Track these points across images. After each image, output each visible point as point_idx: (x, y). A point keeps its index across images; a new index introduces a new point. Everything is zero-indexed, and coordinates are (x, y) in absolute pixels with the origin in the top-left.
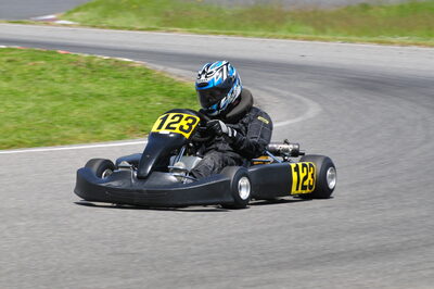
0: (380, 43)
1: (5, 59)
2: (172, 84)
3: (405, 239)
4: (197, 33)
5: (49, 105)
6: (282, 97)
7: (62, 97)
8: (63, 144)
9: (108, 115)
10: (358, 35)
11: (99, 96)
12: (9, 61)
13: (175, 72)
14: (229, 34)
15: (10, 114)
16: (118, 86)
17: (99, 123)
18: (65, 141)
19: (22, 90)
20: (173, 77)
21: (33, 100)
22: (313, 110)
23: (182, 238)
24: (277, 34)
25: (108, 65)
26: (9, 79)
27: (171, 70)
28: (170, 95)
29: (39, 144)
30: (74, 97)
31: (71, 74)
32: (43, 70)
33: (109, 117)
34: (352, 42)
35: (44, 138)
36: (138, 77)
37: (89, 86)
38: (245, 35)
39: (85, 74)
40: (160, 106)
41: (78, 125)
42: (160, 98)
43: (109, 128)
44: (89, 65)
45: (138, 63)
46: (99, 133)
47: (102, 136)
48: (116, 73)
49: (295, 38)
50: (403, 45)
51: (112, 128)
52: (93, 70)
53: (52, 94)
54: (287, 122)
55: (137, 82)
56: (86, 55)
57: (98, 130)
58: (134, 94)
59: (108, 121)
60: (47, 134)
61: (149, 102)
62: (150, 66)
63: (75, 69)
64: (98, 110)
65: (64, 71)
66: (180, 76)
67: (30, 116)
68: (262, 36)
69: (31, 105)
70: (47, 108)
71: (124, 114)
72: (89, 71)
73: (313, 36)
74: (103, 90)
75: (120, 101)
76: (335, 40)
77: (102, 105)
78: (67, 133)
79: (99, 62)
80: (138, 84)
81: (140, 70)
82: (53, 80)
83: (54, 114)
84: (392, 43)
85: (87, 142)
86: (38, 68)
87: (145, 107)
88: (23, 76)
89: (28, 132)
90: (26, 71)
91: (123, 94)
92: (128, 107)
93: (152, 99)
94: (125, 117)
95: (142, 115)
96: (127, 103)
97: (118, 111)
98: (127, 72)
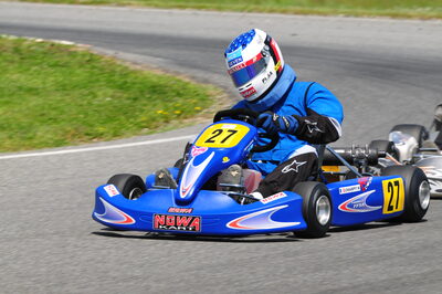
0: (394, 16)
2: (125, 73)
3: (426, 270)
4: (157, 6)
9: (43, 115)
10: (366, 6)
11: (32, 91)
13: (128, 58)
14: (200, 8)
16: (57, 76)
17: (31, 126)
20: (127, 64)
23: (138, 272)
24: (261, 7)
25: (41, 50)
27: (122, 55)
28: (123, 87)
33: (43, 117)
34: (357, 15)
36: (81, 65)
37: (16, 77)
38: (219, 9)
39: (12, 62)
40: (111, 103)
42: (110, 92)
43: (43, 132)
44: (17, 50)
45: (81, 47)
46: (31, 138)
47: (35, 142)
48: (53, 61)
49: (284, 12)
50: (423, 18)
51: (47, 132)
52: (22, 56)
55: (78, 71)
56: (12, 38)
57: (30, 135)
58: (75, 87)
59: (43, 122)
61: (95, 96)
62: (96, 50)
64: (28, 109)
66: (135, 63)
68: (242, 10)
71: (62, 112)
72: (17, 58)
73: (307, 9)
74: (37, 82)
75: (58, 96)
76: (335, 13)
77: (34, 101)
79: (30, 47)
80: (81, 74)
81: (84, 55)
84: (409, 17)
85: (15, 150)
87: (90, 104)
91: (63, 88)
93: (100, 93)
94: (64, 116)
95: (86, 115)
96: (68, 99)
97: (55, 109)
98: (66, 59)
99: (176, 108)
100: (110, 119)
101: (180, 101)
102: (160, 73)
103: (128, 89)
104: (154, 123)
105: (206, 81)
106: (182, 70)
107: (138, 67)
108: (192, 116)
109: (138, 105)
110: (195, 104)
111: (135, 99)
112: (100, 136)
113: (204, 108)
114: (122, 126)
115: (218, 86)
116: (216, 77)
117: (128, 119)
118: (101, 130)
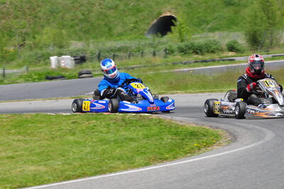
1: (70, 122)
2: (177, 127)
4: (190, 93)
5: (100, 148)
6: (248, 129)
7: (108, 142)
8: (110, 172)
11: (131, 139)
12: (73, 123)
13: (178, 119)
14: (212, 92)
15: (76, 156)
16: (144, 131)
17: (133, 157)
18: (112, 170)
19: (83, 140)
20: (178, 122)
21: (89, 146)
22: (269, 135)
25: (135, 119)
26: (74, 134)
27: (175, 118)
28: (176, 134)
29: (96, 173)
30: (116, 142)
31: (113, 127)
32: (95, 126)
33: (138, 152)
35: (98, 169)
36: (155, 125)
37: (124, 133)
39: (122, 126)
40: (171, 142)
41: (119, 159)
42: (170, 137)
43: (139, 159)
44: (123, 120)
45: (154, 116)
46: (133, 163)
47: (135, 164)
48: (141, 124)
51: (141, 159)
52: (126, 123)
53: (101, 141)
54: (253, 145)
55: (154, 128)
56: (121, 114)
57: (133, 161)
58: (153, 135)
59: (138, 155)
60: (100, 167)
61: (163, 139)
62: (162, 117)
63: (114, 123)
64: (131, 148)
65: (108, 125)
67: (89, 156)
69: (89, 149)
70: (99, 150)
71: (148, 149)
72: (124, 124)
74: (134, 135)
75: (145, 141)
77: (133, 145)
78: (113, 165)
80: (155, 129)
81: (156, 120)
82: (101, 132)
83: (104, 154)
85: (126, 169)
86: (91, 125)
87: (160, 143)
88: (83, 131)
89: (88, 167)
90: (84, 128)
91: (147, 137)
92: (150, 144)
93: (165, 138)
94: (148, 151)
95: (159, 149)
96: (149, 142)
97: (144, 147)
98: (148, 122)
99: (203, 142)
100: (171, 150)
101: (205, 138)
102: (194, 125)
103: (179, 135)
104: (193, 151)
105: (217, 128)
106: (205, 123)
107: (183, 123)
108: (212, 146)
109: (184, 142)
110: (213, 140)
111: (183, 139)
112: (166, 159)
113: (217, 141)
114: (178, 153)
115: (223, 129)
116: (222, 125)
117: (180, 149)
118: (167, 156)
